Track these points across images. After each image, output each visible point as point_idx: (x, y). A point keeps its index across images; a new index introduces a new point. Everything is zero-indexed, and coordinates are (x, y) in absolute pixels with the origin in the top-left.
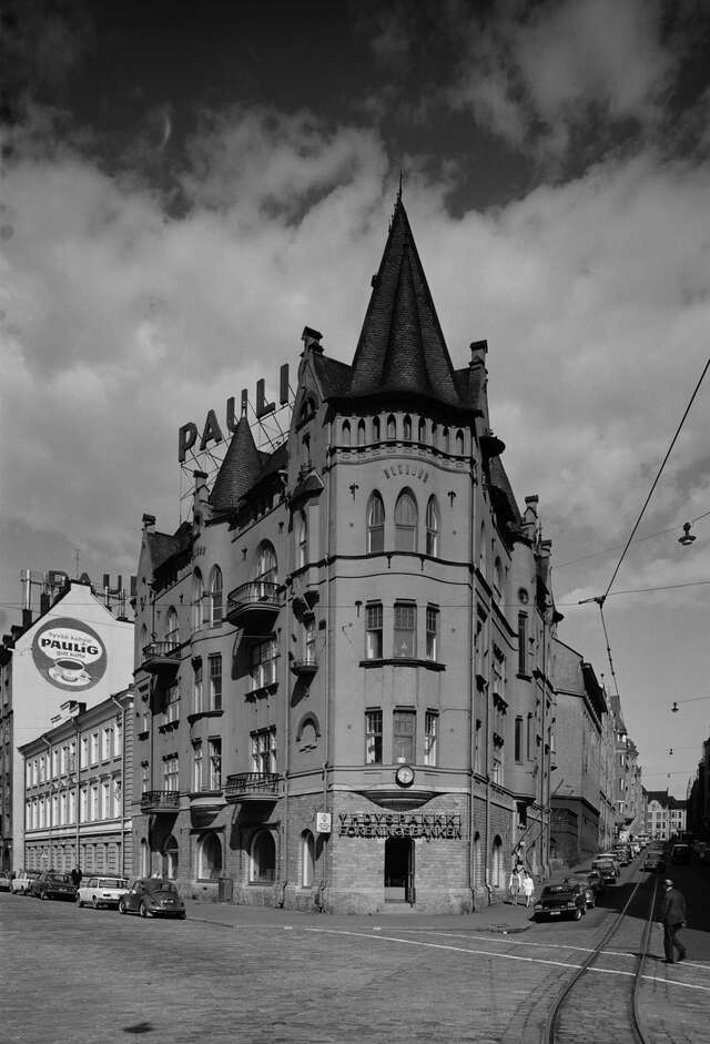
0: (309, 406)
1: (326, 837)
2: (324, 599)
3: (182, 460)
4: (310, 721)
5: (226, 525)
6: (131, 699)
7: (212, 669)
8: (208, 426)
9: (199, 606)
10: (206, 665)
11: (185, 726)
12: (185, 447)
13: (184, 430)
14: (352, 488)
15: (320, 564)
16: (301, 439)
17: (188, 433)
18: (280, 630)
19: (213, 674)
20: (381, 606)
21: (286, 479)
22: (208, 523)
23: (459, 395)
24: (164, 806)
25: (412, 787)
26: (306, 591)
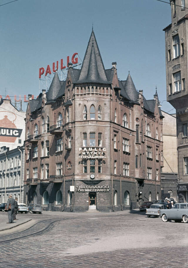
0: (69, 82)
1: (73, 192)
2: (73, 131)
3: (40, 77)
4: (69, 162)
5: (51, 105)
6: (24, 149)
7: (47, 144)
8: (47, 69)
9: (43, 126)
10: (45, 143)
11: (39, 160)
12: (41, 74)
13: (40, 69)
14: (79, 104)
15: (72, 123)
16: (68, 90)
17: (42, 70)
18: (63, 137)
19: (47, 146)
20: (86, 133)
21: (64, 99)
22: (46, 104)
23: (107, 79)
24: (33, 183)
25: (94, 179)
26: (68, 129)
